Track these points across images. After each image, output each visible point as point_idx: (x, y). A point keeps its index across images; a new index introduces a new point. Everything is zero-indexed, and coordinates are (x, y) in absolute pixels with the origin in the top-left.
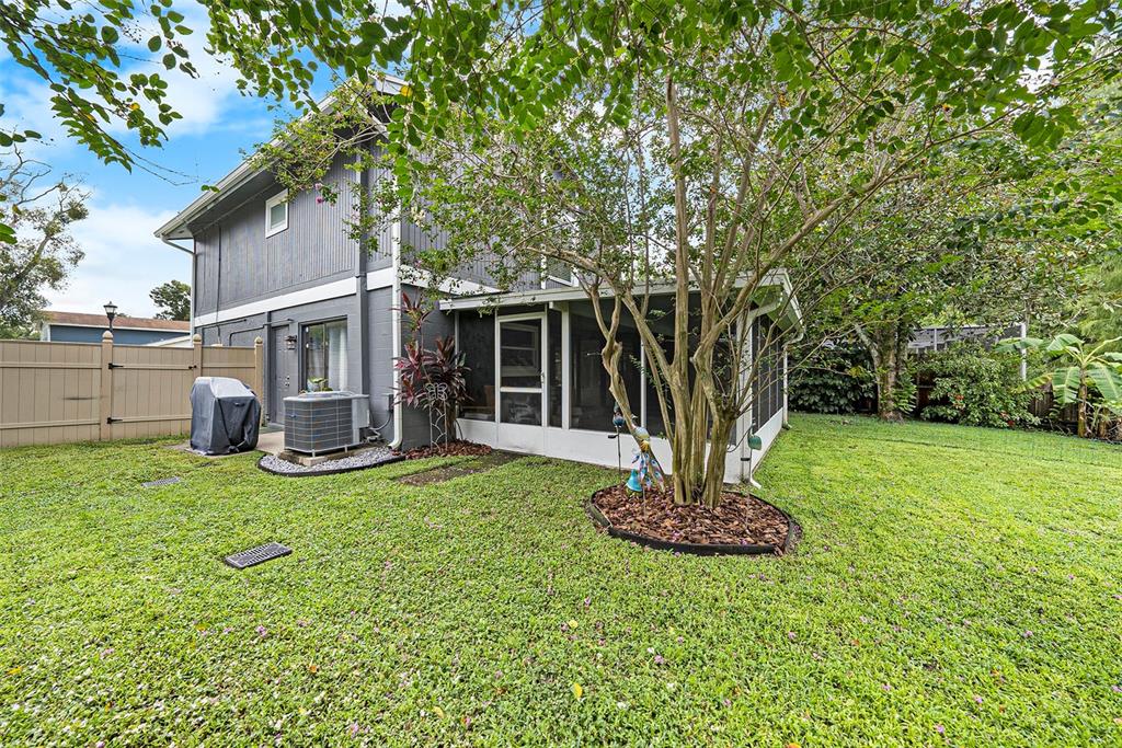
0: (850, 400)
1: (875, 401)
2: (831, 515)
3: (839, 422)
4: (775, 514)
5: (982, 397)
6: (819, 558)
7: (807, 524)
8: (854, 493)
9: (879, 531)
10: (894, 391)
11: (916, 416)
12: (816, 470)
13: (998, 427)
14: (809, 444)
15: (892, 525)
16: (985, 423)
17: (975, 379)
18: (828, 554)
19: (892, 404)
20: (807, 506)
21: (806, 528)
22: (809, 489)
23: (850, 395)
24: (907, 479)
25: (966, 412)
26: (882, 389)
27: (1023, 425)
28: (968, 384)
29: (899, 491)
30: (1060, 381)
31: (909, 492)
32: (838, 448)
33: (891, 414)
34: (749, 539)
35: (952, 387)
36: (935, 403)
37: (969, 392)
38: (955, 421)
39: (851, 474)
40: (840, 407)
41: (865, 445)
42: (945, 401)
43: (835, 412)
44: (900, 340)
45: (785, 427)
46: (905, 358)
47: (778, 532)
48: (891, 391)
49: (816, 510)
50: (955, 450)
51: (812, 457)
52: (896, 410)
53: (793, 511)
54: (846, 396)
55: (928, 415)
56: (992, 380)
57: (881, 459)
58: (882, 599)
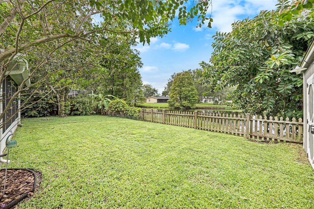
0: (48, 112)
1: (57, 112)
2: (53, 160)
3: (45, 120)
4: (23, 173)
5: (85, 108)
6: (55, 184)
7: (43, 169)
8: (59, 146)
9: (73, 158)
10: (64, 108)
11: (70, 115)
12: (41, 141)
13: (88, 115)
14: (34, 131)
15: (76, 153)
16: (86, 115)
17: (84, 104)
18: (57, 179)
19: (64, 112)
20: (41, 160)
21: (44, 172)
22: (39, 151)
23: (49, 110)
24: (74, 135)
25: (82, 112)
26: (60, 107)
27: (93, 114)
28: (83, 105)
29: (74, 140)
30: (99, 104)
31: (76, 139)
32: (47, 130)
33: (63, 115)
34: (7, 200)
35: (79, 106)
36: (74, 110)
37: (83, 107)
38: (79, 115)
39: (56, 139)
40: (44, 114)
41: (57, 127)
42: (77, 110)
43: (42, 116)
44: (66, 93)
45: (20, 126)
46: (68, 98)
47: (28, 183)
48: (63, 108)
49: (46, 160)
50: (82, 123)
51: (37, 136)
52: (65, 113)
53: (34, 166)
54: (47, 110)
55: (73, 114)
56: (88, 104)
57: (64, 130)
58: (83, 185)
